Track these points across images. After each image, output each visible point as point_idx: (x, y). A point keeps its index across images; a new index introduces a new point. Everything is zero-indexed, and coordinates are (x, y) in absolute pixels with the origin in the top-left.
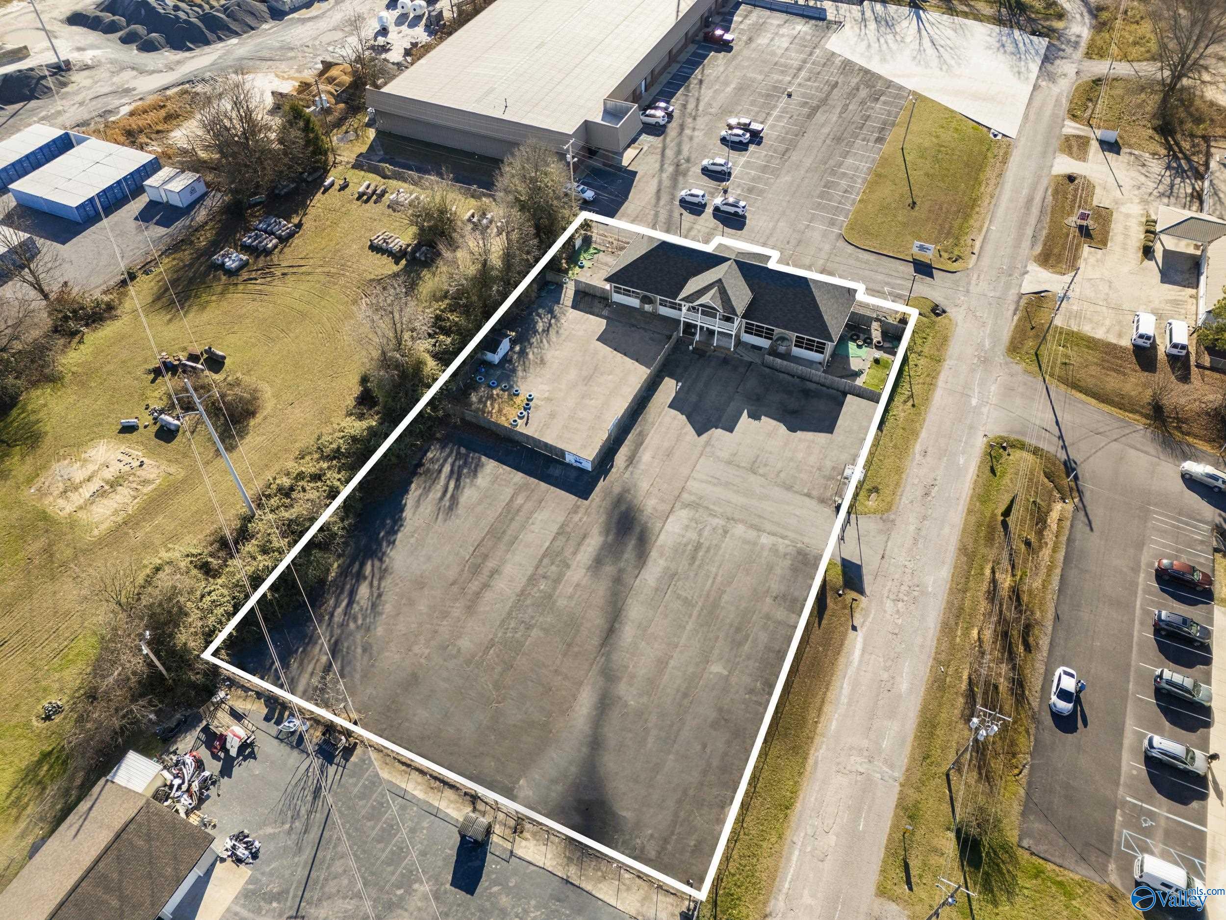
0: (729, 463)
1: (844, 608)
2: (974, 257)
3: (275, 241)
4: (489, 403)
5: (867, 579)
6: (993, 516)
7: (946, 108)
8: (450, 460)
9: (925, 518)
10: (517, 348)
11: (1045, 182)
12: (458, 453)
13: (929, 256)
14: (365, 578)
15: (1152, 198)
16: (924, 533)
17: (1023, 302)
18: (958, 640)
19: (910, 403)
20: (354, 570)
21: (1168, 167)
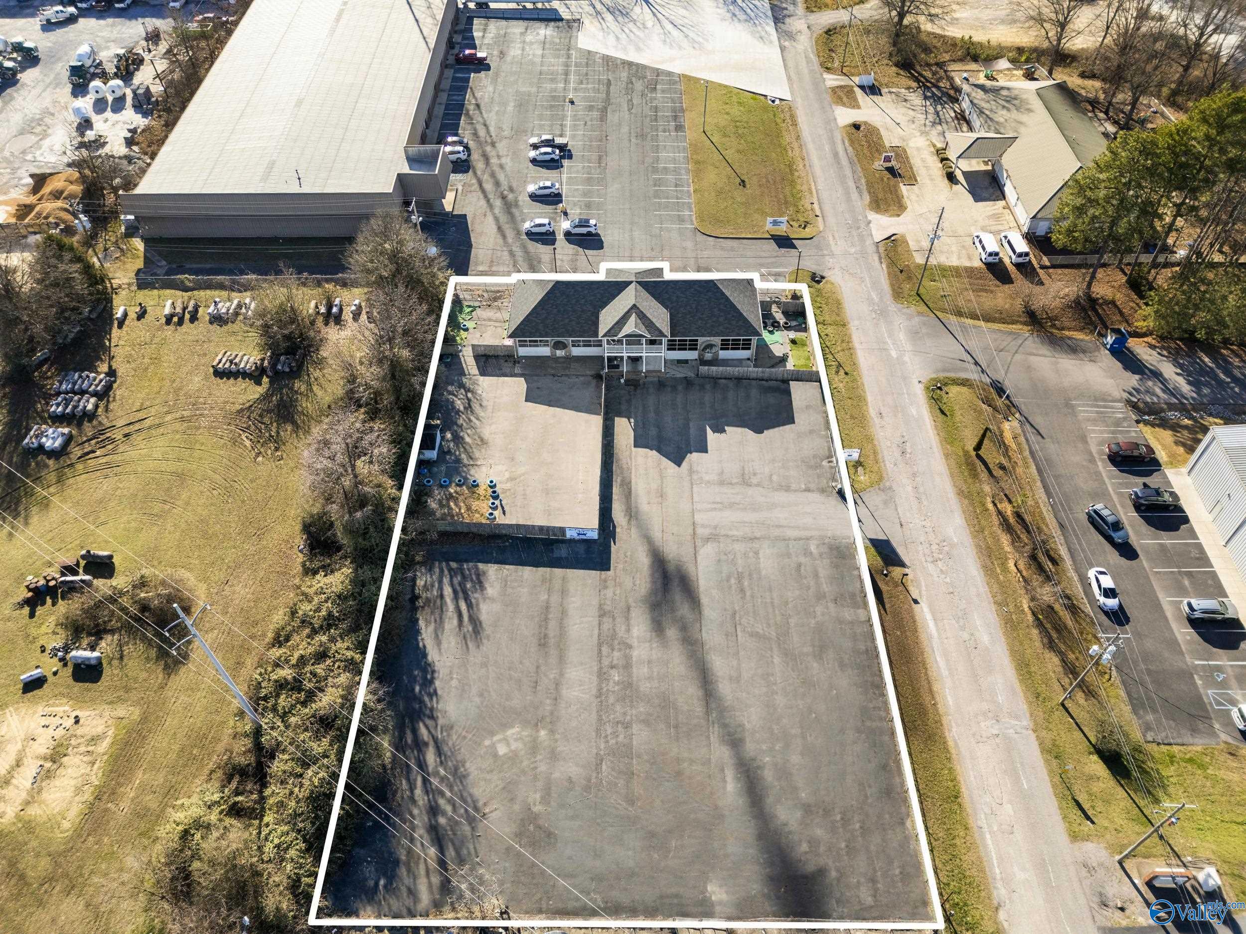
0: (722, 483)
1: (897, 586)
2: (820, 219)
3: (93, 400)
4: (452, 504)
5: (901, 551)
6: (966, 453)
7: (720, 85)
8: (446, 580)
9: (914, 475)
10: (449, 435)
11: (838, 136)
12: (450, 570)
13: (783, 229)
14: (426, 744)
15: (928, 128)
16: (921, 490)
17: (882, 250)
18: (1001, 577)
19: (842, 372)
20: (409, 741)
21: (926, 98)
